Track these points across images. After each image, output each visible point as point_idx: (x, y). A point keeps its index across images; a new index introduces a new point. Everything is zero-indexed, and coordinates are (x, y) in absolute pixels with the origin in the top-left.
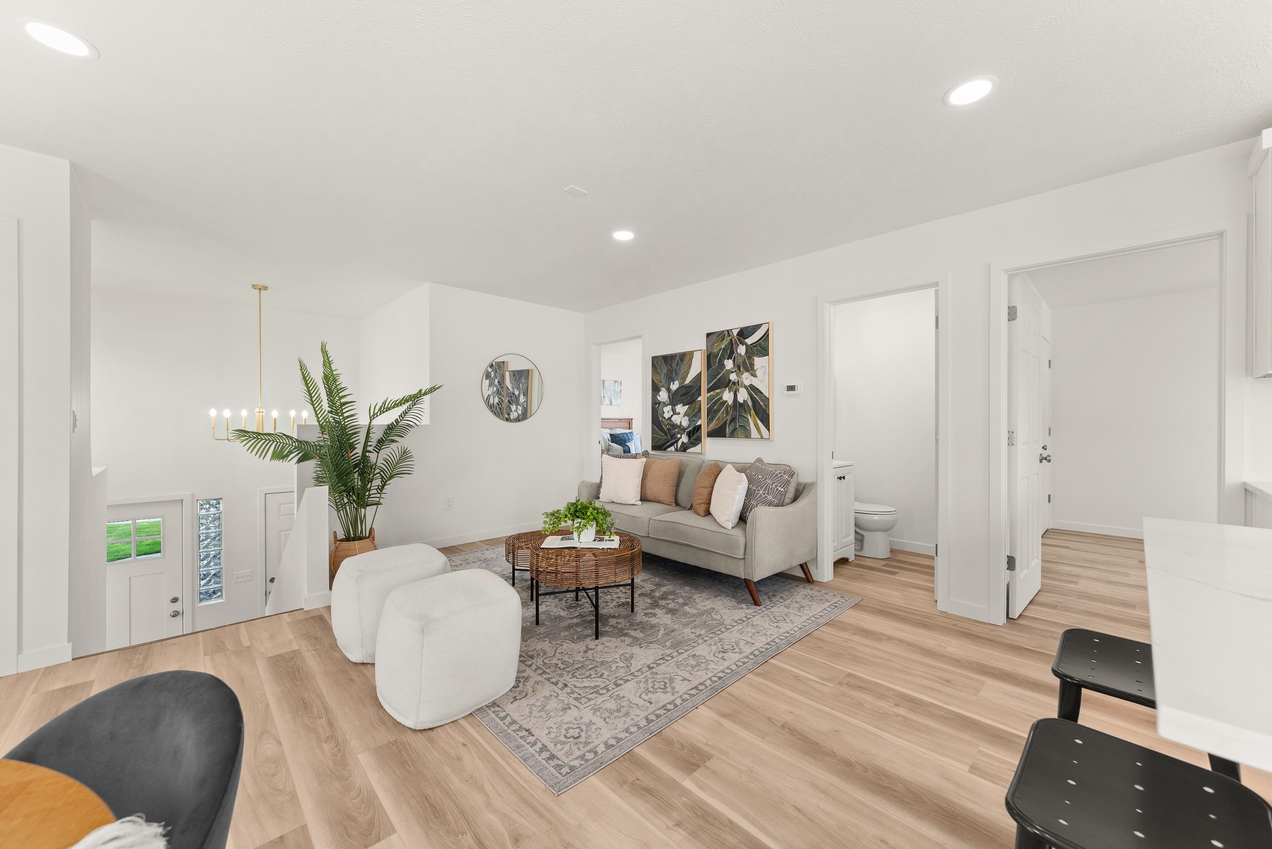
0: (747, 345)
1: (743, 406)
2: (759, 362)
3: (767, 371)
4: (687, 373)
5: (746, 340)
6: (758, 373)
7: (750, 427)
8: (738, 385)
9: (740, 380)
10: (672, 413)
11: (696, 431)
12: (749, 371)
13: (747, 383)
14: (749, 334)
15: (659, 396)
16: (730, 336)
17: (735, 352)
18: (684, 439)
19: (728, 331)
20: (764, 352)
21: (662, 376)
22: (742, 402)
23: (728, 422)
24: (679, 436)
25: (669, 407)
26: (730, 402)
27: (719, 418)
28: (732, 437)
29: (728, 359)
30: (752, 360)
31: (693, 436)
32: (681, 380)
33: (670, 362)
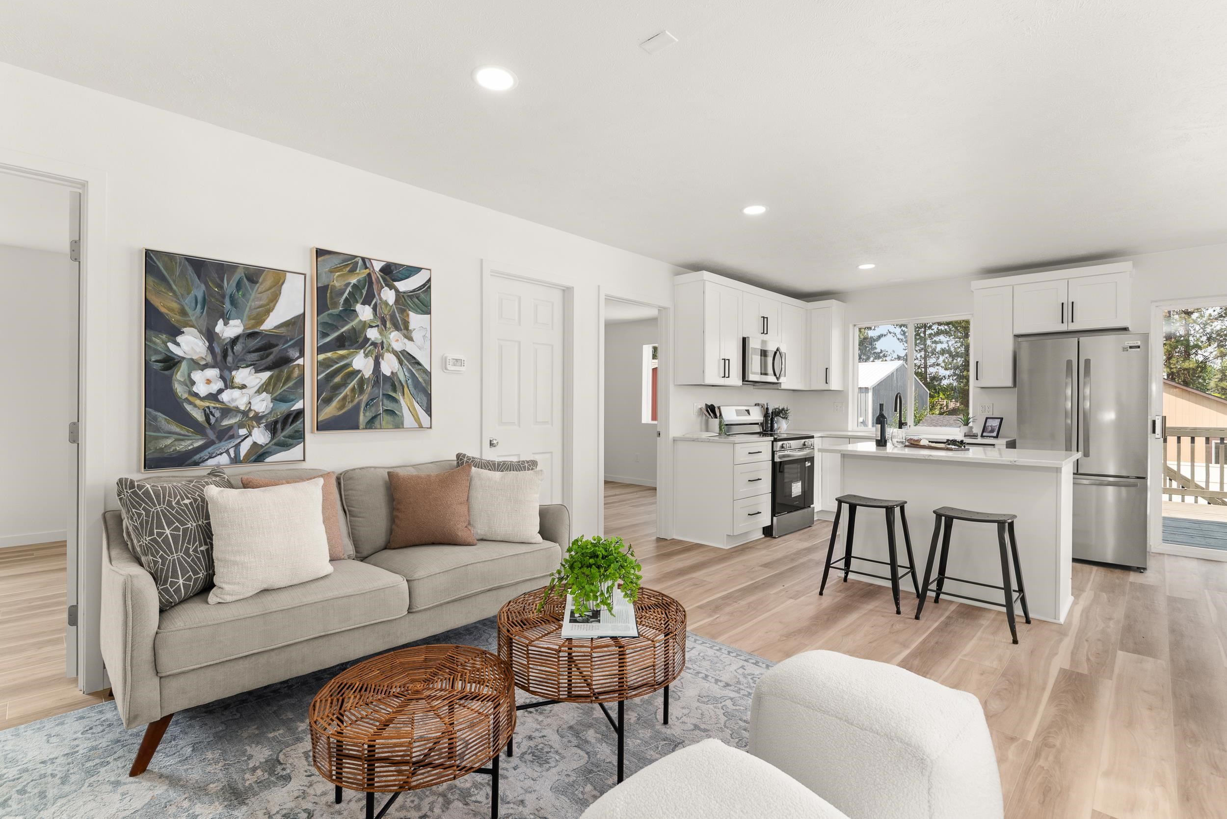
0: (397, 291)
1: (392, 382)
2: (415, 320)
3: (428, 335)
4: (267, 311)
5: (396, 284)
6: (414, 335)
7: (401, 412)
8: (383, 348)
9: (385, 341)
10: (220, 384)
11: (290, 420)
12: (401, 330)
13: (398, 346)
14: (400, 276)
15: (178, 344)
16: (366, 268)
17: (377, 296)
18: (260, 436)
19: (363, 259)
20: (424, 308)
21: (188, 302)
22: (388, 373)
23: (363, 405)
24: (243, 432)
25: (213, 373)
26: (368, 372)
27: (345, 398)
28: (371, 428)
29: (363, 303)
30: (405, 314)
31: (283, 430)
32: (250, 318)
33: (216, 276)
